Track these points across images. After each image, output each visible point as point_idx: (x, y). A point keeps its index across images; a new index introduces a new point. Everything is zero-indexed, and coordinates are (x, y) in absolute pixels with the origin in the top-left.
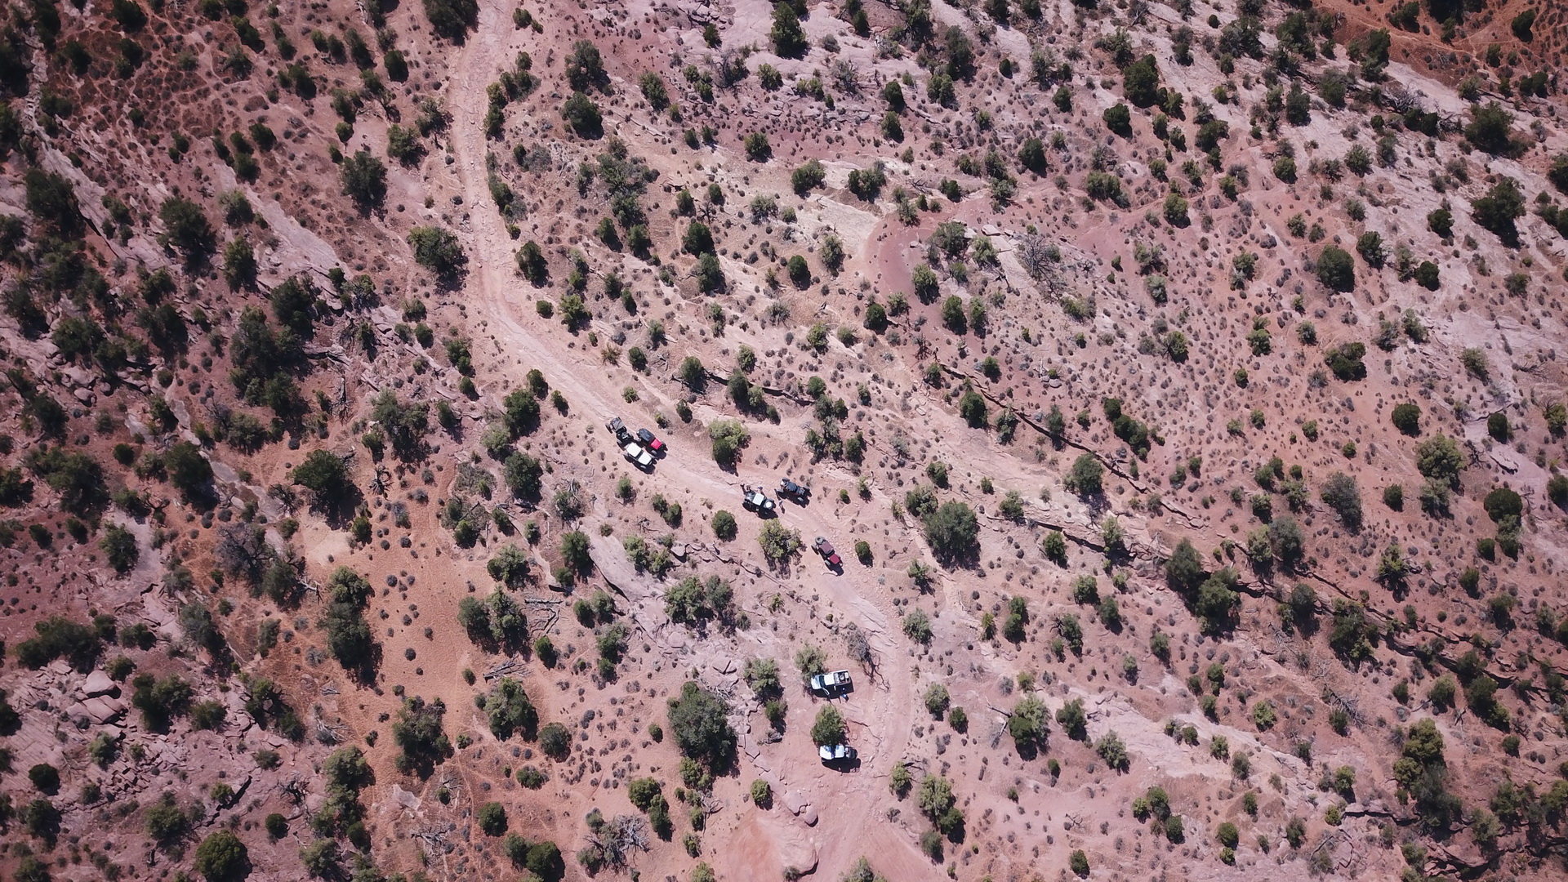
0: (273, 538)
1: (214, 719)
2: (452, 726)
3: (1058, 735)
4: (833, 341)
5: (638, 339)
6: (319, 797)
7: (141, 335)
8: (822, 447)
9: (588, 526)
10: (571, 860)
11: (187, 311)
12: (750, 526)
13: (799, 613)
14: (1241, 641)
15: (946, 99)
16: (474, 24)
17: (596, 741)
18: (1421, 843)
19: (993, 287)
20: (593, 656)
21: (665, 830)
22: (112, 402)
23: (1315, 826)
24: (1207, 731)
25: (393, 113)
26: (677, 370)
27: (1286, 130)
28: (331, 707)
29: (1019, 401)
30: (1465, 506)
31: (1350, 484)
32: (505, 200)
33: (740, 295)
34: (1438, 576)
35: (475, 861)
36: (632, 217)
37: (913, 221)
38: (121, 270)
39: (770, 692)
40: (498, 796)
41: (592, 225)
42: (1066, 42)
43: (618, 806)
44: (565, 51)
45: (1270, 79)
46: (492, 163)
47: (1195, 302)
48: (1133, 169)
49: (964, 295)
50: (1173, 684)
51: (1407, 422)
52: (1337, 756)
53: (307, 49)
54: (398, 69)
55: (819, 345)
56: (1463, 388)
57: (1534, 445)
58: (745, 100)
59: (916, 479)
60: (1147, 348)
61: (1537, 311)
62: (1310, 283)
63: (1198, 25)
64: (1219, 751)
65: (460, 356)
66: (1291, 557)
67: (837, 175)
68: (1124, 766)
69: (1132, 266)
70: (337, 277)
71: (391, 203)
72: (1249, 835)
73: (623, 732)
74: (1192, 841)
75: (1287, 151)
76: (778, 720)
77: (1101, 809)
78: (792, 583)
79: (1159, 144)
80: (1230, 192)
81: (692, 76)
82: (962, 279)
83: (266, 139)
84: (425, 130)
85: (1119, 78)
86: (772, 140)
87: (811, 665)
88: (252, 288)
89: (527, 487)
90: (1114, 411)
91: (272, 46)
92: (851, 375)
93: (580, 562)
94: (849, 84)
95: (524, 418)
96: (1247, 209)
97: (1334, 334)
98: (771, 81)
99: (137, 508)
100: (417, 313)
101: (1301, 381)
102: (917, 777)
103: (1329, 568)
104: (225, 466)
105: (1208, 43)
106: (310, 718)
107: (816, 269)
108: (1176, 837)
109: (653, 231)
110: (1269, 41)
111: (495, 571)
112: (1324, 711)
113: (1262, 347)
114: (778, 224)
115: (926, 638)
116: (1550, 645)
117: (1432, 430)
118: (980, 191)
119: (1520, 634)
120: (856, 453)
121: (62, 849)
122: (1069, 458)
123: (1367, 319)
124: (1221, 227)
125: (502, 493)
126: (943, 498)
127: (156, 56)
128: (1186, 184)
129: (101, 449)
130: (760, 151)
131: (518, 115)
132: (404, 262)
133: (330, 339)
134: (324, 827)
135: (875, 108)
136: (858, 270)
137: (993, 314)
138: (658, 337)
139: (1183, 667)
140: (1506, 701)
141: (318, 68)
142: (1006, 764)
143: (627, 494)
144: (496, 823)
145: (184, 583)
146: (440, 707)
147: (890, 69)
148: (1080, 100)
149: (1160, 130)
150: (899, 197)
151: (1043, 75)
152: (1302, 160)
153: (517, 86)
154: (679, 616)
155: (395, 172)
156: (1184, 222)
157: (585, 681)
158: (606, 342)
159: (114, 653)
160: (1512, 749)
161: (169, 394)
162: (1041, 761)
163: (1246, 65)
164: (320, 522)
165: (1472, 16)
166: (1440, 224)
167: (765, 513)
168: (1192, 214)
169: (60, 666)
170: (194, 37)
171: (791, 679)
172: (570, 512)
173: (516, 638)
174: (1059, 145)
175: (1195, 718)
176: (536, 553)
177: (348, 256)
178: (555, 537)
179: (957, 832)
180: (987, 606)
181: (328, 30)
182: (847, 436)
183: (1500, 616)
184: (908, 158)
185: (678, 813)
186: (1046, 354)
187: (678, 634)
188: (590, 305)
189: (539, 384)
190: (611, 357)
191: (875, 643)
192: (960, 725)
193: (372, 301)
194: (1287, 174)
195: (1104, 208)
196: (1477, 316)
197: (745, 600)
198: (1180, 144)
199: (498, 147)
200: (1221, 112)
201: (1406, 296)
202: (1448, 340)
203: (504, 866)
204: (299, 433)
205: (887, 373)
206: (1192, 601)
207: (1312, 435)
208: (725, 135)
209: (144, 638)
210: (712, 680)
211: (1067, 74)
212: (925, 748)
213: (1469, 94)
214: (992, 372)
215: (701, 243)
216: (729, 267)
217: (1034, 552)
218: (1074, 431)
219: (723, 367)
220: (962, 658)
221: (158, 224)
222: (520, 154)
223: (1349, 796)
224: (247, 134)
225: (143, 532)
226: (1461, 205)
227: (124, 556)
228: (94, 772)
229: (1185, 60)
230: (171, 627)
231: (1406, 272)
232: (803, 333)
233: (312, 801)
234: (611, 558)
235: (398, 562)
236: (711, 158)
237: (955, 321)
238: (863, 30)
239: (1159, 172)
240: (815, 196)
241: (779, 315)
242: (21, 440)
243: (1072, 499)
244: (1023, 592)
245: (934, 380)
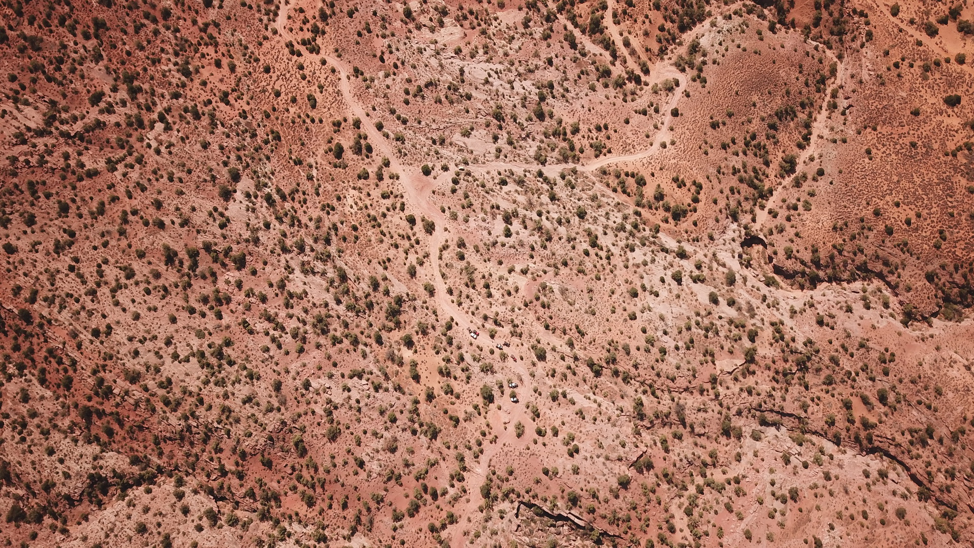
0: (396, 352)
1: (387, 390)
2: (436, 393)
3: (560, 397)
4: (516, 309)
5: (473, 309)
6: (409, 406)
7: (364, 306)
8: (513, 334)
9: (463, 351)
10: (461, 419)
11: (374, 300)
12: (497, 351)
13: (507, 370)
14: (602, 378)
15: (545, 247)
16: (434, 229)
17: (465, 396)
18: (638, 422)
19: (552, 298)
20: (465, 379)
21: (480, 414)
22: (358, 320)
23: (614, 417)
24: (593, 397)
25: (417, 253)
26: (482, 315)
27: (629, 253)
28: (411, 388)
29: (556, 325)
30: (655, 350)
31: (628, 345)
32: (443, 275)
33: (495, 298)
34: (646, 366)
35: (442, 419)
36: (472, 280)
37: (535, 280)
38: (358, 290)
39: (501, 387)
40: (446, 406)
41: (463, 282)
42: (576, 230)
43: (470, 409)
44: (456, 239)
45: (627, 239)
46: (440, 266)
47: (599, 300)
48: (589, 265)
49: (545, 300)
50: (587, 387)
51: (644, 331)
52: (621, 403)
53: (396, 236)
54: (418, 242)
55: (513, 310)
56: (659, 323)
57: (673, 336)
58: (497, 250)
59: (533, 341)
60: (586, 312)
61: (681, 302)
62: (627, 295)
63: (610, 223)
64: (595, 401)
65: (435, 312)
66: (614, 361)
67: (518, 268)
68: (574, 404)
69: (585, 291)
70: (408, 295)
71: (418, 275)
72: (599, 419)
73: (471, 394)
74: (587, 419)
75: (628, 260)
76: (502, 393)
77: (569, 412)
78: (506, 364)
79: (596, 258)
80: (612, 272)
81: (485, 244)
82: (545, 296)
83: (389, 260)
84: (424, 257)
85: (588, 239)
86: (503, 260)
87: (510, 381)
88: (389, 296)
89: (450, 343)
90: (577, 328)
91: (388, 235)
92: (520, 318)
93: (462, 359)
94: (522, 245)
95: (449, 327)
96: (615, 276)
97: (631, 309)
98: (503, 245)
99: (366, 345)
100: (425, 302)
101: (621, 320)
102: (531, 405)
103: (622, 363)
104: (384, 335)
105: (612, 228)
106: (406, 390)
107: (513, 292)
108: (584, 418)
109: (476, 283)
110: (629, 227)
111: (444, 360)
112: (619, 394)
113: (614, 312)
114: (504, 281)
115: (534, 376)
116: (669, 381)
117: (650, 333)
118: (551, 271)
119: (662, 378)
120: (520, 336)
121: (362, 415)
122: (567, 337)
123: (640, 306)
124: (608, 281)
125: (445, 343)
126: (539, 346)
127: (362, 238)
128: (601, 269)
129: (357, 331)
130: (500, 263)
131: (445, 254)
132: (421, 290)
133: (405, 307)
134: (410, 412)
135: (527, 250)
136: (522, 292)
137: (552, 304)
138: (477, 308)
139: (589, 384)
140: (658, 393)
141: (399, 241)
142: (549, 403)
143: (471, 344)
144: (446, 412)
145: (378, 361)
146: (433, 388)
147: (532, 239)
148: (577, 246)
149: (597, 255)
150: (532, 274)
151: (569, 240)
152: (630, 264)
153: (445, 247)
154: (482, 371)
155: (418, 267)
156: (599, 279)
157: (463, 383)
158: (466, 309)
159: (365, 376)
160: (659, 403)
161: (371, 319)
162: (557, 402)
163: (622, 235)
164: (406, 348)
165: (683, 219)
166: (663, 280)
167: (501, 349)
168: (602, 277)
169: (356, 378)
170: (370, 233)
171: (505, 384)
172: (459, 348)
173: (448, 374)
174: (571, 259)
175: (591, 395)
176: (452, 356)
177: (409, 288)
178: (456, 353)
179: (538, 416)
180: (547, 369)
181: (401, 232)
182: (519, 331)
183: (658, 375)
184: (535, 263)
185: (482, 410)
186: (563, 314)
187: (482, 374)
188: (462, 300)
189: (452, 319)
190: (467, 312)
191: (523, 377)
192: (540, 394)
193: (415, 299)
194: (627, 267)
195: (580, 275)
196: (666, 304)
197: (496, 368)
198: (601, 258)
199: (441, 262)
200: (613, 249)
201: (650, 300)
202: (657, 311)
203: (448, 420)
204: (400, 328)
205: (528, 317)
206: (592, 370)
207: (622, 333)
208: (492, 259)
209: (372, 373)
210: (489, 384)
211: (575, 239)
212: (533, 399)
213: (679, 242)
214: (551, 318)
215: (487, 286)
216: (493, 291)
217: (558, 358)
218: (568, 331)
219: (491, 315)
220: (541, 381)
221: (367, 280)
222: (447, 265)
223: (622, 411)
224: (385, 259)
225: (368, 350)
226: (669, 273)
227: (364, 356)
228: (366, 400)
229: (605, 234)
230: (375, 370)
231: (651, 293)
232: (509, 307)
233: (407, 407)
234: (468, 358)
235: (423, 358)
236: (489, 264)
237: (543, 306)
238: (526, 228)
239: (595, 266)
240: (513, 273)
241: (504, 303)
242: (339, 329)
243: (567, 347)
244: (555, 367)
245: (538, 319)
